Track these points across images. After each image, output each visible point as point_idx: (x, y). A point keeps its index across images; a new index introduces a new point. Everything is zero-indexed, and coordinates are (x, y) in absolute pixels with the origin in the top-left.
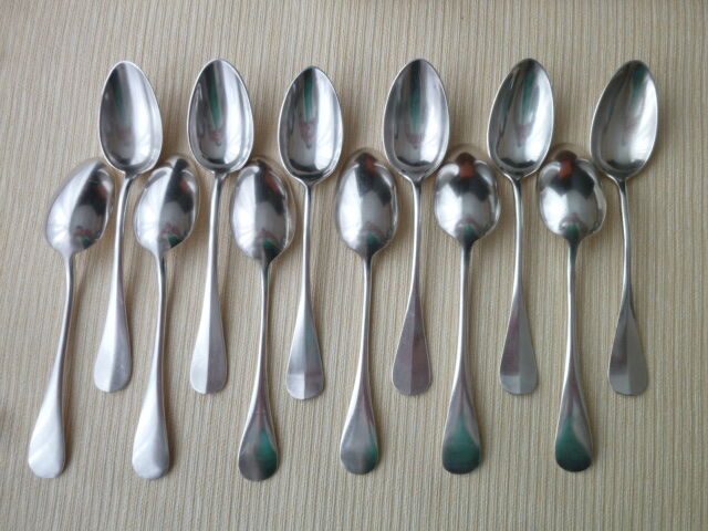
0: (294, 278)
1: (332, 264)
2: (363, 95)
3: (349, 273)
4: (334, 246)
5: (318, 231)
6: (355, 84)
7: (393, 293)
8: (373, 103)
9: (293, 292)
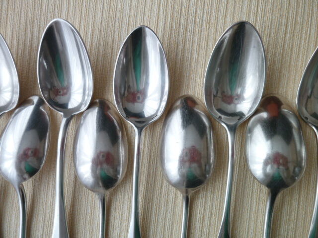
0: (126, 202)
1: (157, 192)
2: (187, 48)
3: (171, 200)
4: (159, 178)
5: (146, 165)
6: (181, 38)
7: (207, 219)
8: (195, 56)
9: (126, 213)
